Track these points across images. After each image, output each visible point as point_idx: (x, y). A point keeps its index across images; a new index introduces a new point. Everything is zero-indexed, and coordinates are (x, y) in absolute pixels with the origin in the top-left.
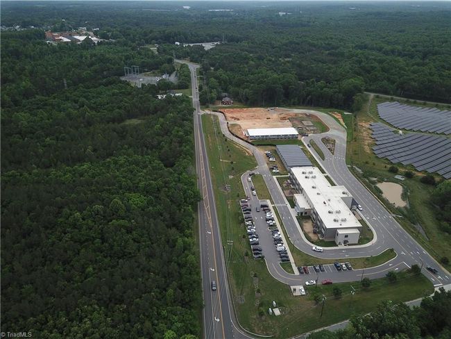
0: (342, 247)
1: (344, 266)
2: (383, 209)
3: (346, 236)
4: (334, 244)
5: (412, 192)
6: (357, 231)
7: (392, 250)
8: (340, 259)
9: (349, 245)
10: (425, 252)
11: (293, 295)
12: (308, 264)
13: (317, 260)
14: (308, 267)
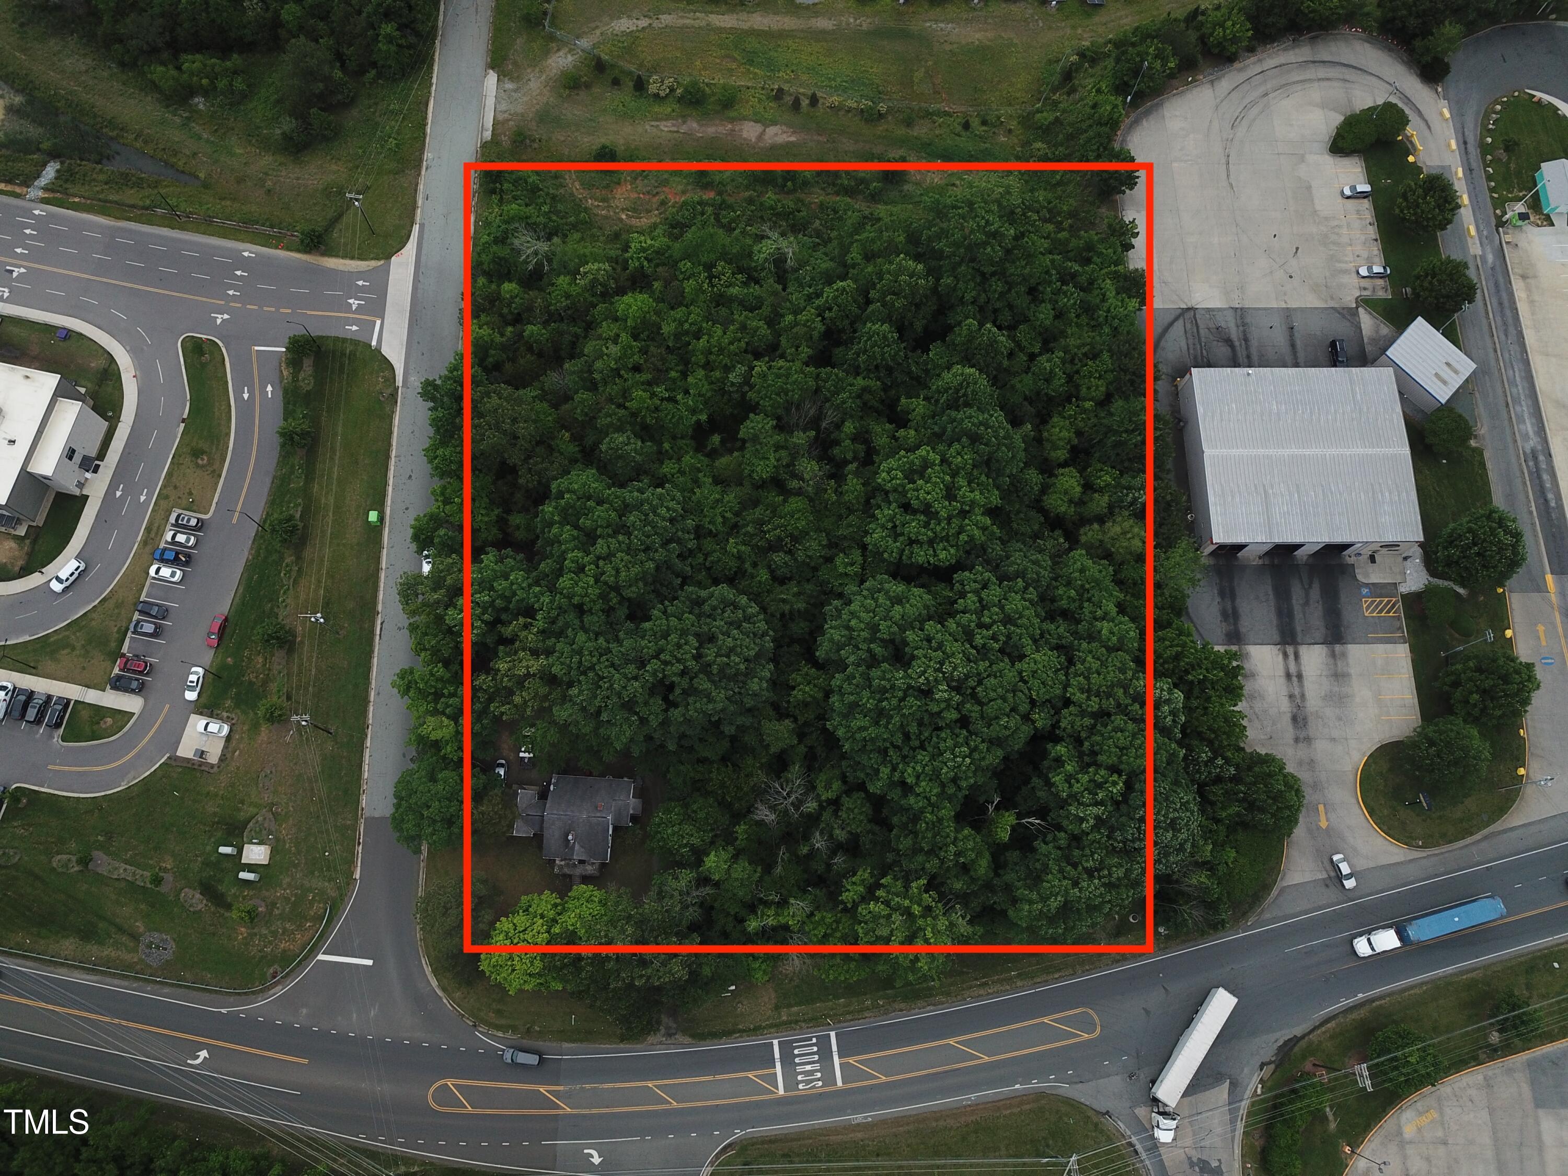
0: (99, 483)
1: (181, 538)
3: (70, 454)
4: (71, 504)
7: (192, 341)
8: (148, 529)
9: (101, 455)
10: (249, 251)
11: (212, 766)
12: (113, 645)
13: (110, 604)
14: (125, 649)
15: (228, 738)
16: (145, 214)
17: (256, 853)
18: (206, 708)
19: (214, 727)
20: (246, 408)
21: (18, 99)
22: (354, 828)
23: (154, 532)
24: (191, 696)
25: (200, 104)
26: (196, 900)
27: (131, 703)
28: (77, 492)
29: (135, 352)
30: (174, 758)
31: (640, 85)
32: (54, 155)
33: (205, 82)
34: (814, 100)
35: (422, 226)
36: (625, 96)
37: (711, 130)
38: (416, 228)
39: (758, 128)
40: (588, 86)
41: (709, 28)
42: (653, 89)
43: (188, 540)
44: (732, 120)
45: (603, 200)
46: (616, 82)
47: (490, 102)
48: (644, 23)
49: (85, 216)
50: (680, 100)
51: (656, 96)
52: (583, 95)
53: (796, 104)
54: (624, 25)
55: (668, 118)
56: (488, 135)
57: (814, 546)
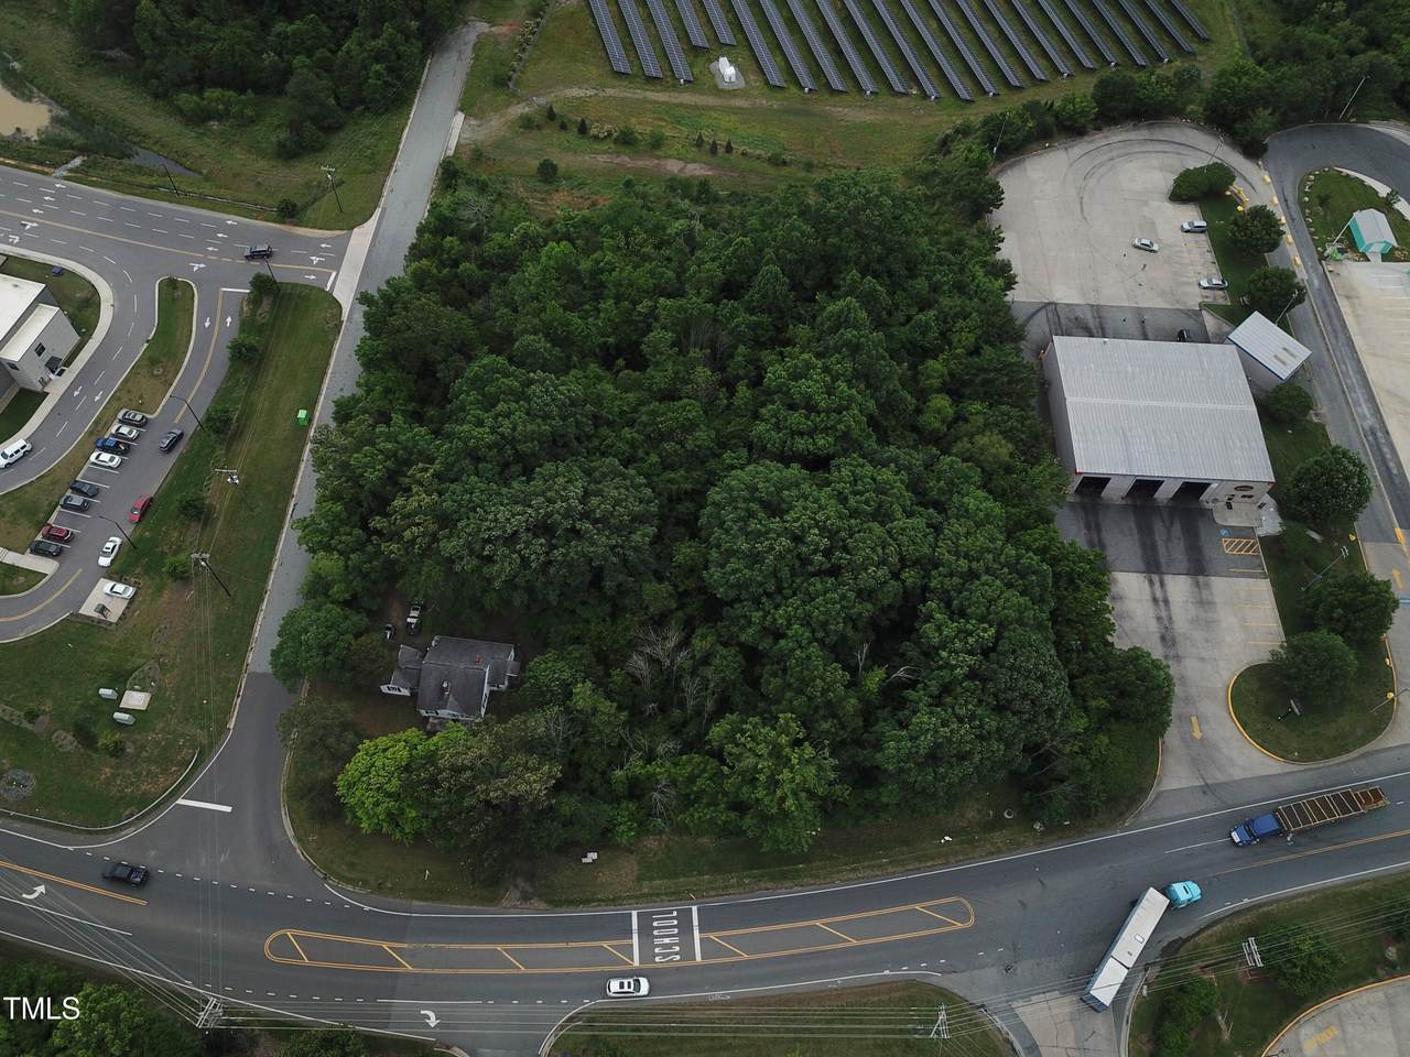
0: (58, 387)
1: (125, 430)
2: (24, 177)
3: (40, 350)
4: (28, 400)
5: (17, 53)
6: (48, 313)
7: (171, 285)
8: (96, 423)
9: (68, 363)
10: (232, 219)
11: (111, 624)
12: (41, 515)
13: (48, 479)
14: (51, 520)
15: (132, 600)
16: (150, 191)
17: (136, 699)
18: (115, 573)
19: (120, 588)
20: (205, 334)
21: (63, 113)
22: (237, 681)
23: (102, 424)
24: (104, 561)
25: (214, 125)
26: (67, 741)
27: (47, 566)
28: (39, 388)
29: (117, 288)
30: (76, 615)
31: (583, 129)
32: (82, 151)
33: (220, 107)
34: (729, 149)
35: (384, 210)
36: (571, 136)
37: (640, 163)
38: (378, 211)
39: (681, 164)
40: (539, 127)
41: (645, 100)
42: (594, 131)
43: (130, 432)
44: (658, 158)
45: (542, 200)
46: (563, 127)
47: (456, 132)
48: (592, 92)
49: (98, 190)
50: (616, 141)
51: (596, 137)
52: (535, 132)
53: (714, 149)
54: (575, 92)
55: (605, 152)
56: (451, 153)
57: (703, 436)
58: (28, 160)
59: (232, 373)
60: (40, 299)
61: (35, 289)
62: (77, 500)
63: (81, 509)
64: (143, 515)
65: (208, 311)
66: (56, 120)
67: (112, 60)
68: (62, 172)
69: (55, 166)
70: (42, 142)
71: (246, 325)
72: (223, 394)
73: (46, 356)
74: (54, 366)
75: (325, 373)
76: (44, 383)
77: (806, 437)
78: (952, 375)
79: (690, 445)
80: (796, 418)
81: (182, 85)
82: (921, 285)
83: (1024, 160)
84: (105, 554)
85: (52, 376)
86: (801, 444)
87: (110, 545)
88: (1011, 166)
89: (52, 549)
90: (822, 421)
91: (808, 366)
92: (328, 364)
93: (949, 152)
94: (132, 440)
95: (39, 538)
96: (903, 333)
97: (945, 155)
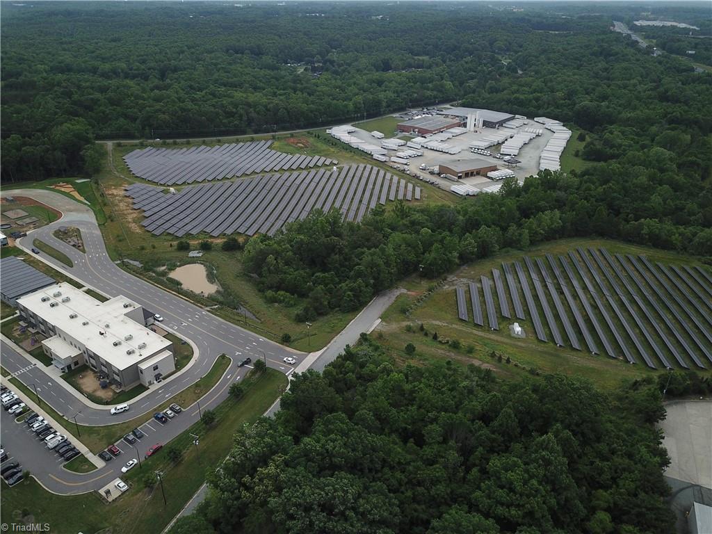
0: (156, 386)
1: (169, 412)
2: (192, 307)
3: (156, 368)
4: (142, 388)
5: (217, 268)
6: (168, 353)
7: (223, 356)
8: (160, 406)
9: (164, 379)
10: (262, 339)
11: (108, 501)
12: (113, 440)
13: (125, 425)
14: (115, 444)
15: (123, 493)
16: (237, 322)
18: (125, 478)
19: (122, 484)
20: (226, 380)
21: (221, 289)
23: (162, 407)
24: (124, 469)
25: (276, 304)
27: (99, 463)
28: (147, 385)
29: (201, 354)
30: (96, 492)
31: (435, 337)
32: (221, 303)
33: (282, 298)
34: (508, 361)
35: (328, 348)
36: (429, 339)
37: (459, 358)
38: (325, 348)
39: (481, 363)
40: (414, 332)
41: (471, 333)
42: (440, 339)
43: (171, 414)
44: (469, 357)
45: (403, 361)
46: (426, 335)
47: (375, 326)
48: (446, 324)
49: (217, 317)
50: (450, 346)
51: (440, 342)
52: (412, 334)
53: (500, 359)
54: (437, 323)
55: (443, 349)
56: (368, 333)
57: (441, 489)
58: (198, 302)
59: (228, 400)
60: (167, 348)
61: (168, 343)
62: (131, 437)
63: (130, 442)
64: (153, 453)
65: (232, 372)
66: (218, 292)
67: (251, 277)
68: (208, 308)
69: (207, 306)
70: (208, 298)
71: (244, 381)
72: (219, 408)
73: (157, 372)
74: (158, 377)
75: (267, 410)
76: (150, 383)
77: (505, 507)
78: (615, 504)
79: (433, 492)
80: (500, 493)
81: (270, 288)
82: (603, 447)
83: (685, 402)
84: (127, 466)
85: (155, 382)
86: (500, 510)
87: (131, 462)
88: (676, 403)
89: (107, 457)
90: (517, 499)
91: (515, 465)
92: (270, 406)
93: (637, 389)
94: (170, 418)
95: (106, 450)
96: (585, 469)
97: (634, 390)
